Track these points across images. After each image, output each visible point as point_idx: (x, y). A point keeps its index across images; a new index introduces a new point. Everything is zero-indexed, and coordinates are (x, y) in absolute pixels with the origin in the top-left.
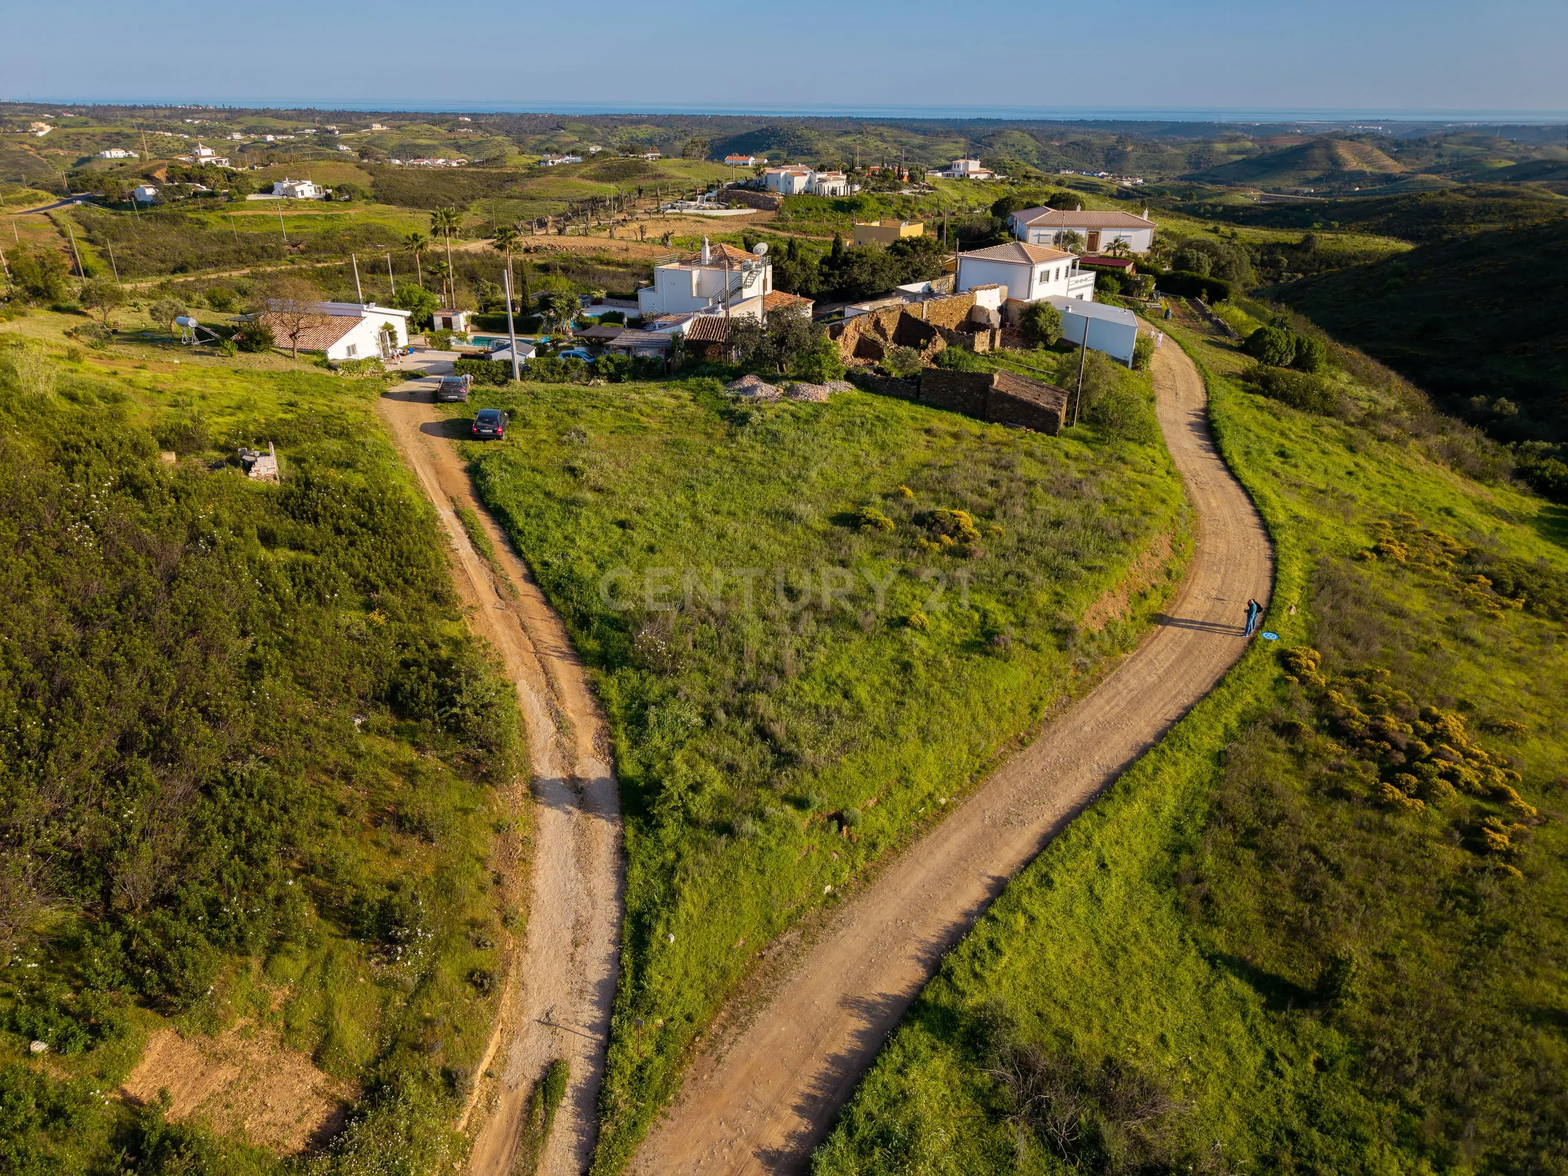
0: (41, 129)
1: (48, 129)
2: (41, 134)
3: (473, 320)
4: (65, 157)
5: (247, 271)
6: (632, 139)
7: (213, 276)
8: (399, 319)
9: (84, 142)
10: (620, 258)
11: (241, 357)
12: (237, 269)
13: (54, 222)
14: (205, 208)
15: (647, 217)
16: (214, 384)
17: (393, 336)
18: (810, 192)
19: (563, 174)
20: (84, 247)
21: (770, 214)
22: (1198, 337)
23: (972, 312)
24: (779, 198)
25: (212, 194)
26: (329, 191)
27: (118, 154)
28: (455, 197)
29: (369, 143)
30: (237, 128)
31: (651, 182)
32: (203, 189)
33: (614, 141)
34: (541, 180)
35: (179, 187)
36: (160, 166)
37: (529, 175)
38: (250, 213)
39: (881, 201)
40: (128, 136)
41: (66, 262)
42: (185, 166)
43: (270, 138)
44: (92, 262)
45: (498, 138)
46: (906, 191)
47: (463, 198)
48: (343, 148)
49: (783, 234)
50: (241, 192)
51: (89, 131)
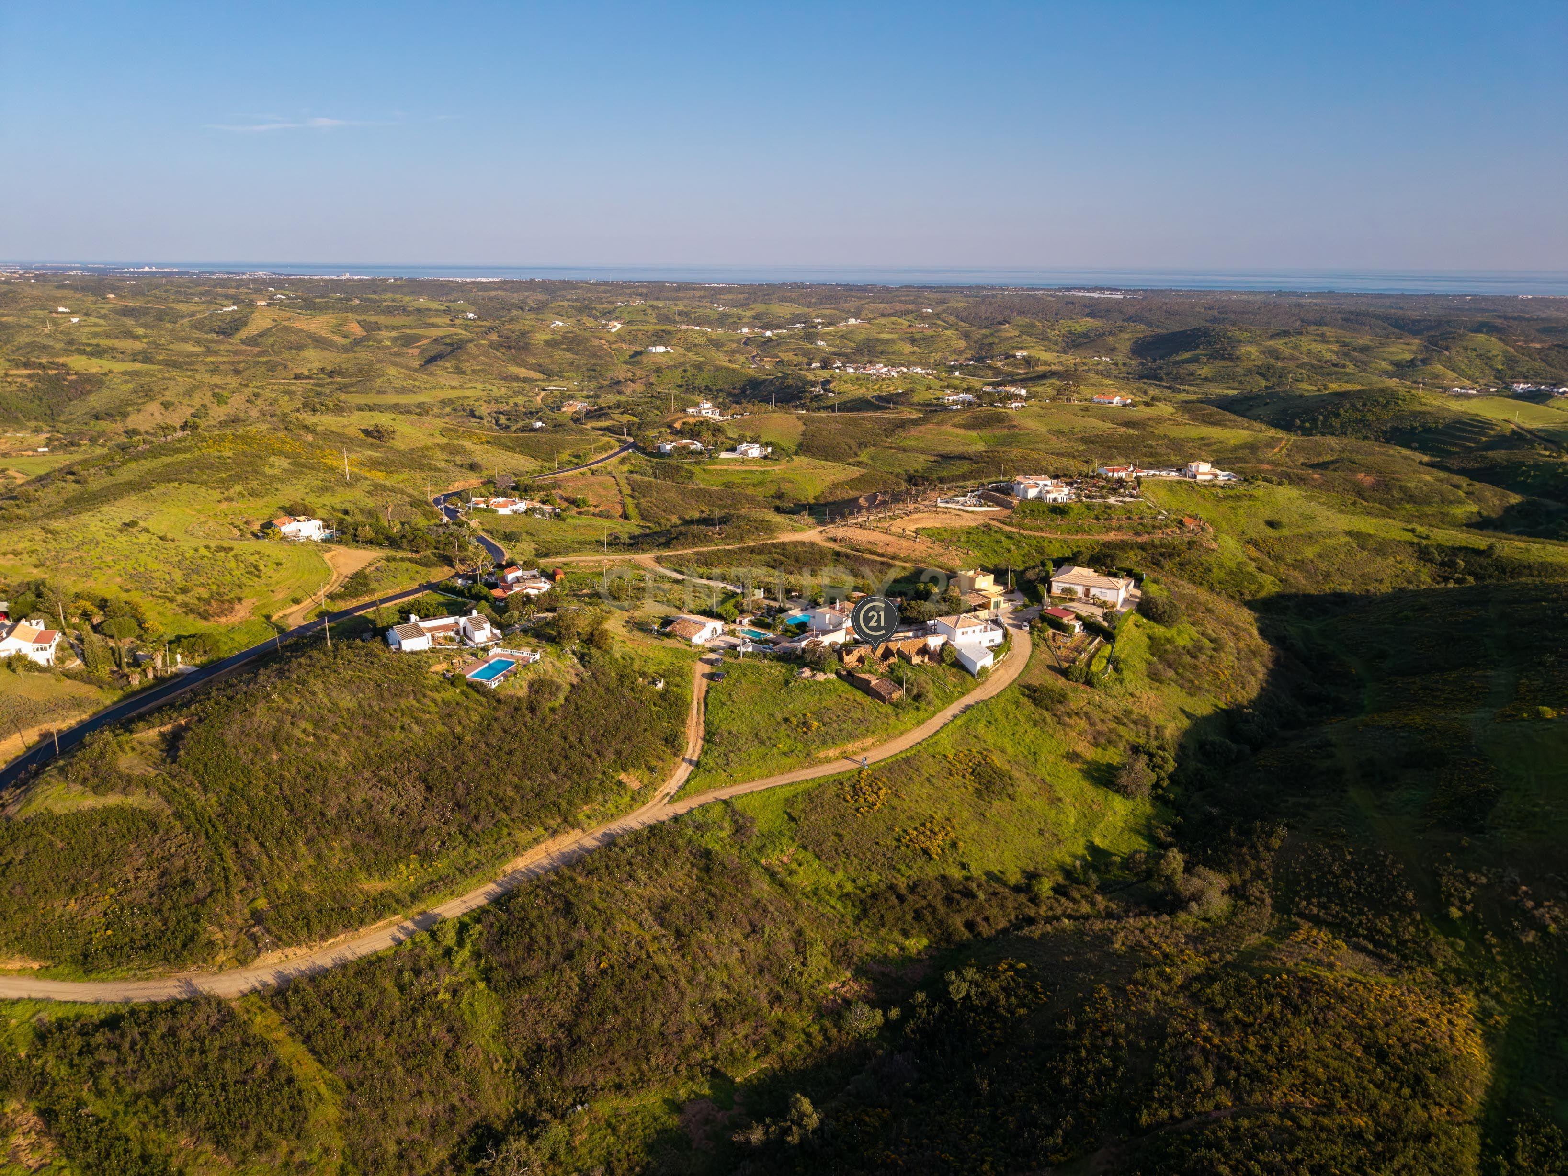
0: (615, 326)
1: (619, 326)
2: (614, 330)
3: (750, 621)
4: (626, 350)
5: (695, 550)
6: (1070, 332)
9: (640, 336)
11: (666, 641)
12: (691, 548)
13: (617, 483)
14: (696, 462)
15: (926, 509)
16: (656, 654)
17: (716, 633)
18: (1040, 498)
19: (940, 423)
20: (629, 500)
21: (1008, 512)
22: (1050, 662)
23: (925, 645)
24: (1015, 502)
25: (701, 453)
26: (769, 449)
27: (661, 349)
28: (854, 445)
29: (842, 337)
30: (749, 313)
31: (1005, 432)
32: (698, 446)
33: (1052, 334)
34: (922, 428)
35: (685, 447)
36: (678, 419)
37: (915, 422)
38: (718, 467)
39: (1088, 507)
40: (669, 333)
41: (619, 510)
42: (692, 420)
43: (768, 333)
44: (631, 510)
45: (948, 332)
46: (1112, 500)
47: (860, 445)
48: (820, 343)
49: (1007, 528)
50: (718, 451)
51: (645, 328)
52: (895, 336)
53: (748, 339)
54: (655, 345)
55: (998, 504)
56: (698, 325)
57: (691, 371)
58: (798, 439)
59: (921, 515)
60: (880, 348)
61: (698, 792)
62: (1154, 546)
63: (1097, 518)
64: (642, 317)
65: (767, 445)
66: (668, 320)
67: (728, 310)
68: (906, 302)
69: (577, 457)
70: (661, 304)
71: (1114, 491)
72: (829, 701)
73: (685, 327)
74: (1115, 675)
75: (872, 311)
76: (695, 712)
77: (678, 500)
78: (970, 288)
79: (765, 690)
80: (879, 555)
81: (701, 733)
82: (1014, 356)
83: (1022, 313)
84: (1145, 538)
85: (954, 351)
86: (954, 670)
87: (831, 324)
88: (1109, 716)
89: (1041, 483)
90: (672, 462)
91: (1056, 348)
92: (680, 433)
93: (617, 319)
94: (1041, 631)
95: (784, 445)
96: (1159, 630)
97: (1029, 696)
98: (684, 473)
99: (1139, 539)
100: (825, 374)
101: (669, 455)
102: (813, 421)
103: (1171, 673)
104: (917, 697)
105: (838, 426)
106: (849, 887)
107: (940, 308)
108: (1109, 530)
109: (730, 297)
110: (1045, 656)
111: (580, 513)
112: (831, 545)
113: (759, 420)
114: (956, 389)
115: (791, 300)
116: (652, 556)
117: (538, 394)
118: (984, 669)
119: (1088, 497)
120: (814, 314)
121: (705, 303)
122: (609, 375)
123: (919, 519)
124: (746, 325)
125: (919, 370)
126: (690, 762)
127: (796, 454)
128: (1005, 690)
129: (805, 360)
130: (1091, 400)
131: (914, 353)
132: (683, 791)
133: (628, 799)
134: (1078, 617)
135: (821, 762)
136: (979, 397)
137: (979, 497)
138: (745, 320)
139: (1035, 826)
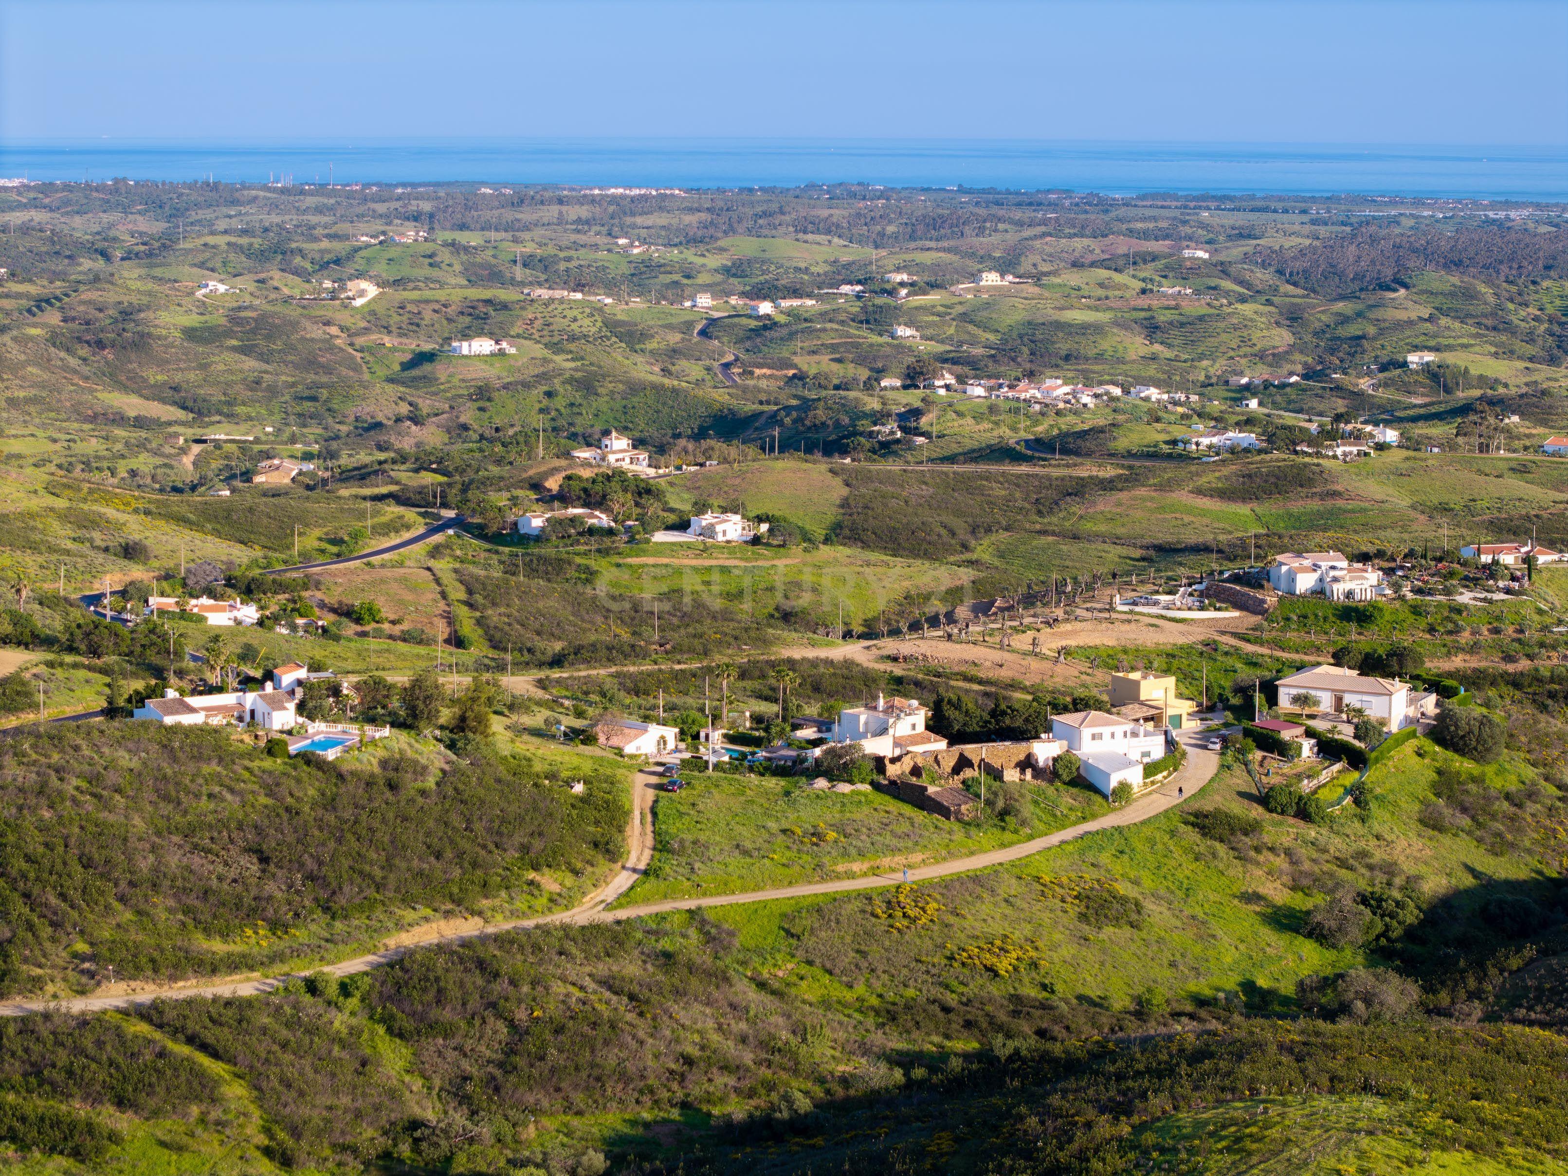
0: (362, 293)
1: (372, 292)
2: (359, 302)
3: (725, 736)
4: (393, 350)
5: (613, 669)
7: (583, 674)
8: (671, 733)
9: (428, 315)
10: (990, 674)
11: (582, 747)
12: (605, 667)
13: (438, 581)
14: (599, 551)
15: (1089, 615)
16: (567, 758)
17: (665, 743)
18: (1320, 592)
19: (1164, 487)
20: (463, 612)
21: (1254, 620)
22: (1244, 788)
23: (1029, 756)
24: (1271, 600)
25: (610, 532)
26: (764, 527)
27: (483, 346)
28: (960, 525)
29: (965, 318)
30: (714, 261)
31: (1315, 505)
32: (602, 519)
33: (1518, 315)
34: (1123, 496)
35: (573, 520)
36: (554, 471)
37: (1108, 485)
38: (651, 561)
39: (1416, 610)
40: (505, 307)
41: (442, 630)
42: (587, 473)
43: (765, 308)
44: (467, 628)
45: (1247, 309)
46: (1465, 597)
47: (974, 530)
48: (903, 331)
49: (1249, 648)
50: (648, 526)
51: (441, 295)
52: (1103, 317)
53: (713, 322)
54: (466, 336)
55: (1237, 606)
56: (579, 287)
57: (565, 394)
58: (832, 515)
59: (1078, 625)
60: (1064, 347)
61: (646, 901)
62: (1540, 680)
63: (1432, 630)
64: (428, 272)
65: (760, 519)
66: (495, 276)
67: (657, 253)
68: (1145, 235)
69: (337, 541)
70: (473, 239)
71: (1470, 582)
72: (861, 814)
73: (544, 293)
74: (1353, 809)
75: (1051, 258)
76: (637, 821)
77: (566, 613)
78: (1331, 199)
79: (752, 802)
80: (980, 682)
81: (649, 841)
82: (1404, 364)
83: (1453, 263)
84: (1524, 664)
85: (1261, 356)
86: (1074, 790)
87: (933, 286)
88: (1326, 857)
89: (1324, 565)
90: (548, 551)
91: (1531, 350)
92: (563, 498)
93: (360, 275)
94: (1242, 751)
95: (797, 518)
96: (1463, 765)
97: (1193, 825)
98: (572, 573)
99: (1511, 668)
100: (913, 398)
101: (539, 538)
102: (868, 478)
103: (1466, 822)
104: (1003, 814)
105: (927, 491)
106: (874, 1001)
107: (1235, 252)
108: (1451, 651)
109: (658, 219)
110: (1240, 780)
111: (364, 634)
112: (889, 667)
113: (742, 474)
114: (1220, 423)
115: (829, 228)
116: (530, 678)
117: (184, 451)
118: (1124, 789)
119: (1418, 591)
120: (890, 263)
121: (590, 238)
122: (351, 410)
123: (1074, 633)
124: (705, 288)
125: (1154, 393)
126: (634, 870)
127: (827, 541)
128: (1157, 816)
129: (864, 374)
130: (1539, 449)
131: (1154, 358)
132: (626, 898)
133: (544, 900)
134: (1310, 733)
135: (838, 877)
136: (1271, 439)
137: (1202, 594)
138: (703, 278)
139: (1167, 956)
